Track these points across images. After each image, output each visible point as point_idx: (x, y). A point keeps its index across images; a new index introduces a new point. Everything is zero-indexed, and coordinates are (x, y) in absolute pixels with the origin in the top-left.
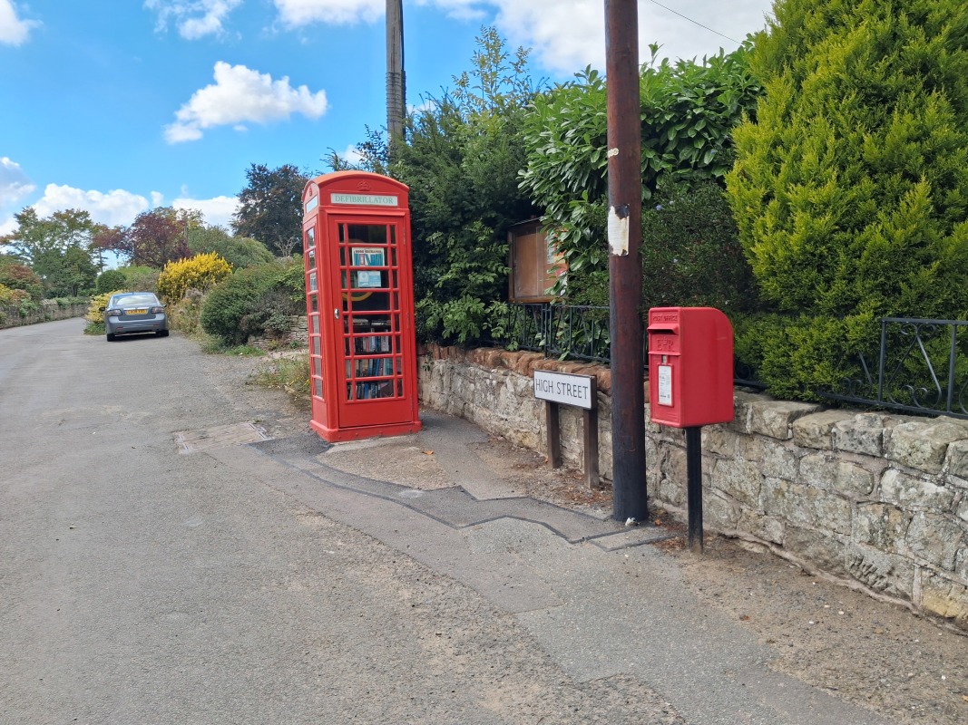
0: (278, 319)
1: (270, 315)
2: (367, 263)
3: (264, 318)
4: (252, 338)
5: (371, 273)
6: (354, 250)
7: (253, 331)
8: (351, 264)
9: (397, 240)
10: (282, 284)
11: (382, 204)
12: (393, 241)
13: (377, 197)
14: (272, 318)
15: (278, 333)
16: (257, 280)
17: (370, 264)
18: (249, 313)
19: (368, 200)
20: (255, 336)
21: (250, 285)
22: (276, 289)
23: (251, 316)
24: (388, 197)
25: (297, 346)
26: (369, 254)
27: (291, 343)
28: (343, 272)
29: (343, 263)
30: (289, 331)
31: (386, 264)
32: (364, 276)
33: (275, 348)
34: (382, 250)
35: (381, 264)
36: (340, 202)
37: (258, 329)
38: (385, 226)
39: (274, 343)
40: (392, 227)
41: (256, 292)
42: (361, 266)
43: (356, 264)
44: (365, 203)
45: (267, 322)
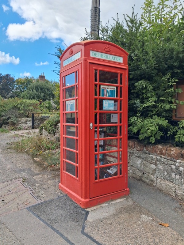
0: (14, 119)
1: (11, 117)
2: (107, 96)
3: (8, 119)
4: (3, 126)
5: (110, 101)
6: (102, 87)
7: (4, 123)
8: (100, 96)
9: (122, 83)
10: (15, 106)
11: (115, 61)
12: (121, 83)
13: (113, 56)
14: (12, 119)
15: (14, 124)
16: (6, 105)
17: (109, 96)
18: (3, 117)
19: (109, 57)
20: (5, 125)
21: (4, 106)
22: (13, 108)
23: (4, 118)
24: (118, 57)
25: (21, 129)
26: (109, 90)
27: (18, 128)
28: (96, 99)
29: (96, 95)
30: (18, 123)
31: (117, 97)
32: (106, 103)
33: (13, 130)
34: (115, 88)
35: (115, 97)
36: (95, 57)
37: (6, 123)
38: (118, 73)
39: (12, 128)
40: (121, 75)
41: (6, 109)
42: (105, 97)
43: (102, 96)
44: (107, 59)
45: (10, 120)
